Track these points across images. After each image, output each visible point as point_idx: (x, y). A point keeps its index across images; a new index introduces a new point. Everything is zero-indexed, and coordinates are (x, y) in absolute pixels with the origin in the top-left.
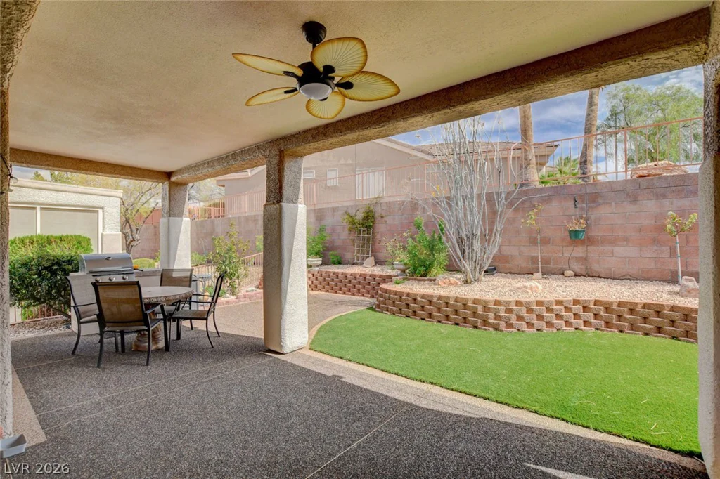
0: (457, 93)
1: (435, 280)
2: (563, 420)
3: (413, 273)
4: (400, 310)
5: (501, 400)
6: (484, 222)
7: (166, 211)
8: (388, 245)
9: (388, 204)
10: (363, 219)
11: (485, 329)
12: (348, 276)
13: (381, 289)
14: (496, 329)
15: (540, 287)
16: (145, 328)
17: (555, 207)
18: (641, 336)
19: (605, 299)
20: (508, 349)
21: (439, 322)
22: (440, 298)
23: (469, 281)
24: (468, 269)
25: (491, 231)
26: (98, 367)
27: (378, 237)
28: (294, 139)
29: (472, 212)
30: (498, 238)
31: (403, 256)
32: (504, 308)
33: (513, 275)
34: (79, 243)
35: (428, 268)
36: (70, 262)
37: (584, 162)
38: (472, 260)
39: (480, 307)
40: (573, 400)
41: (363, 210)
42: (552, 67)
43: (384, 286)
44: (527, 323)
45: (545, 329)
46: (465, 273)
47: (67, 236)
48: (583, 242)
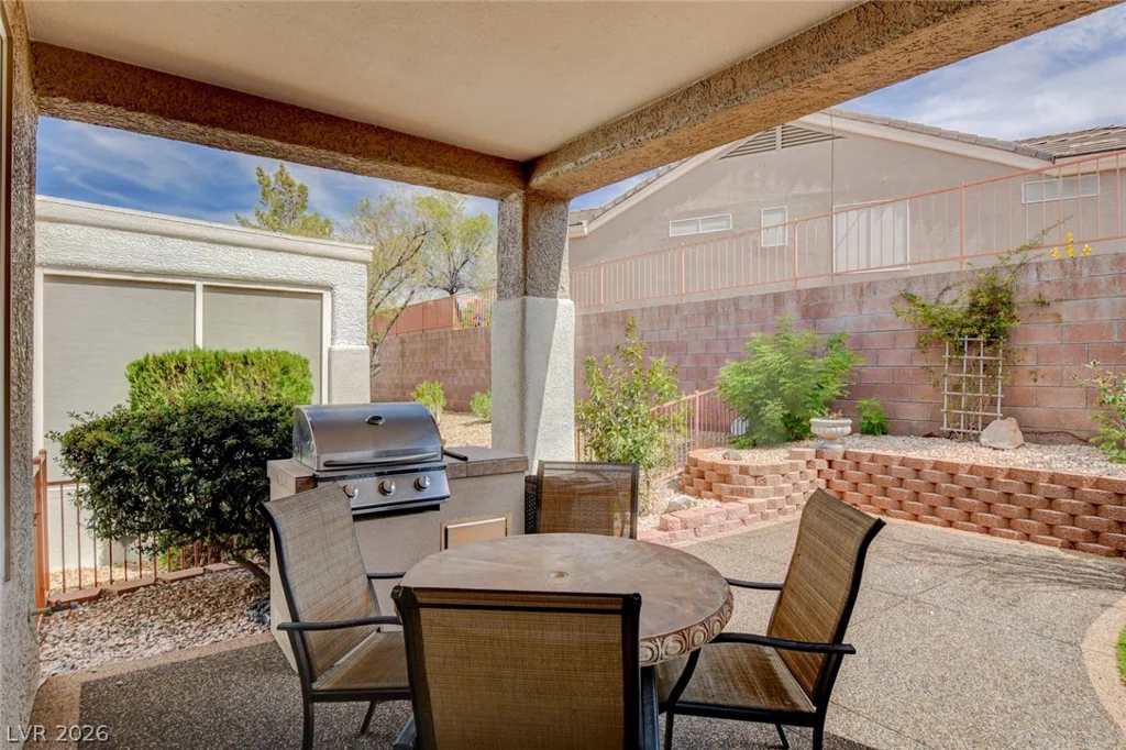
7: (512, 279)
9: (1067, 265)
10: (973, 311)
27: (1028, 361)
34: (285, 371)
36: (267, 425)
41: (972, 286)
47: (259, 354)
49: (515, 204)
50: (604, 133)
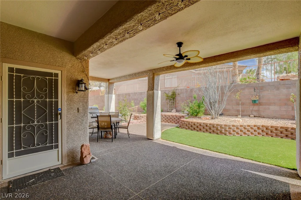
0: (218, 58)
1: (201, 117)
2: (252, 160)
3: (192, 115)
4: (189, 128)
5: (231, 154)
6: (219, 97)
7: (107, 92)
8: (181, 105)
9: (181, 90)
10: (171, 95)
11: (221, 135)
12: (167, 116)
13: (181, 120)
14: (225, 135)
15: (241, 120)
16: (111, 130)
17: (247, 91)
18: (279, 138)
19: (266, 125)
20: (231, 141)
21: (204, 132)
22: (204, 123)
23: (213, 118)
24: (213, 114)
25: (222, 100)
26: (97, 142)
27: (177, 102)
28: (159, 70)
29: (215, 93)
30: (225, 103)
31: (188, 109)
32: (228, 127)
33: (230, 116)
35: (198, 113)
37: (258, 74)
38: (215, 110)
39: (219, 127)
40: (255, 155)
41: (172, 92)
42: (250, 51)
43: (182, 119)
44: (237, 133)
45: (243, 135)
46: (212, 115)
48: (257, 104)
49: (108, 83)
50: (117, 78)
